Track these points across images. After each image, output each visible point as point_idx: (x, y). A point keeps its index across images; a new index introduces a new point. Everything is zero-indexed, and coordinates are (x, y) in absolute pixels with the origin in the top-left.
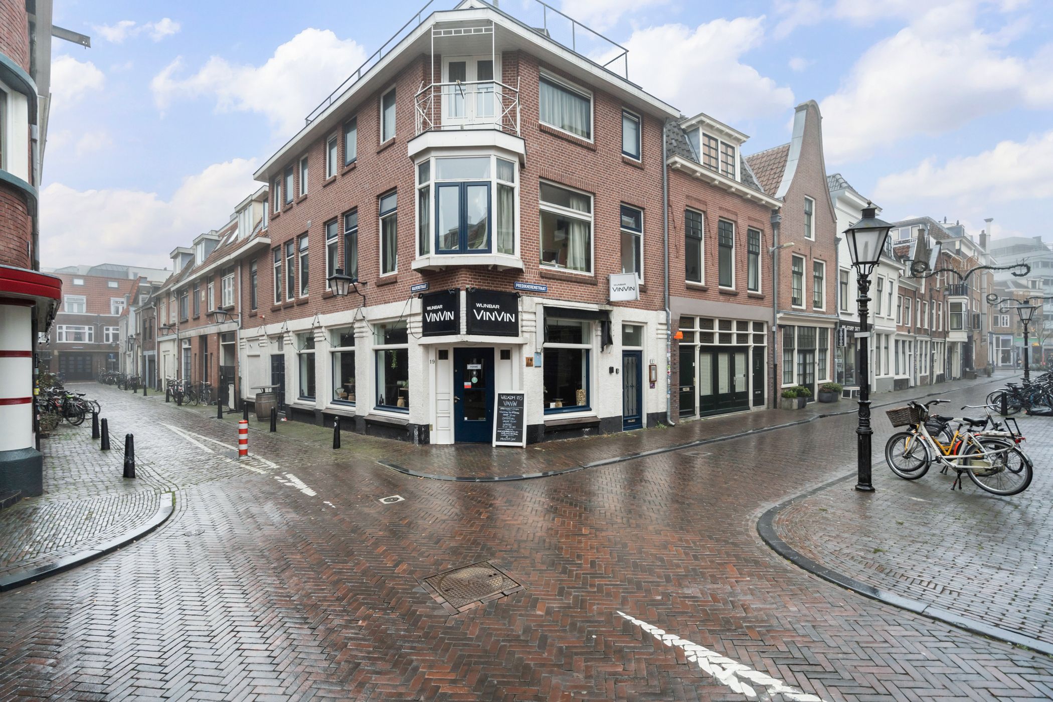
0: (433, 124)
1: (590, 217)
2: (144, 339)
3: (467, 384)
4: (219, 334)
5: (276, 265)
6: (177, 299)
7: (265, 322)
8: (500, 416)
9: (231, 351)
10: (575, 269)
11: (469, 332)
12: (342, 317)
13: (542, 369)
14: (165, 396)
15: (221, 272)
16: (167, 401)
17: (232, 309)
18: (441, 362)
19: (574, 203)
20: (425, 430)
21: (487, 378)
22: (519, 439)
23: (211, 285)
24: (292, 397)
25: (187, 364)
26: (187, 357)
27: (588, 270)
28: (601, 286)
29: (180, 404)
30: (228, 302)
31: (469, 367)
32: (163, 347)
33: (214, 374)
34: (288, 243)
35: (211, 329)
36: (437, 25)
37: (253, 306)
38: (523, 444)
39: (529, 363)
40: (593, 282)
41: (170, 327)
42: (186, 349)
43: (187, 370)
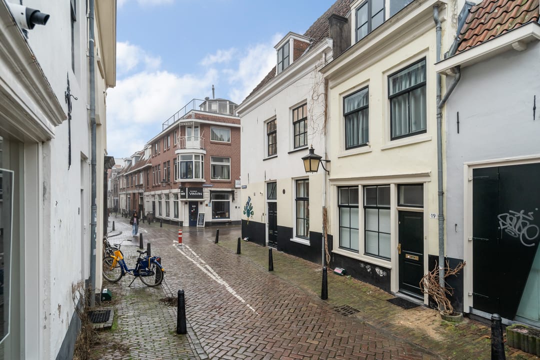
0: (183, 146)
1: (229, 164)
2: (114, 192)
3: (192, 211)
4: (139, 193)
5: (154, 172)
6: (126, 178)
7: (151, 191)
8: (199, 219)
9: (142, 198)
10: (225, 179)
11: (188, 198)
12: (167, 191)
13: (211, 207)
14: (121, 215)
15: (139, 171)
16: (122, 216)
17: (142, 185)
18: (186, 205)
19: (224, 160)
20: (182, 222)
21: (197, 209)
22: (203, 225)
23: (136, 175)
24: (157, 215)
25: (129, 203)
26: (129, 200)
27: (229, 179)
28: (233, 183)
29: (126, 217)
30: (141, 183)
31: (193, 206)
32: (121, 196)
33: (137, 207)
34: (156, 166)
35: (136, 191)
36: (181, 123)
37: (148, 185)
38: (204, 226)
39: (207, 205)
40: (230, 183)
41: (124, 189)
42: (129, 198)
43: (129, 205)
